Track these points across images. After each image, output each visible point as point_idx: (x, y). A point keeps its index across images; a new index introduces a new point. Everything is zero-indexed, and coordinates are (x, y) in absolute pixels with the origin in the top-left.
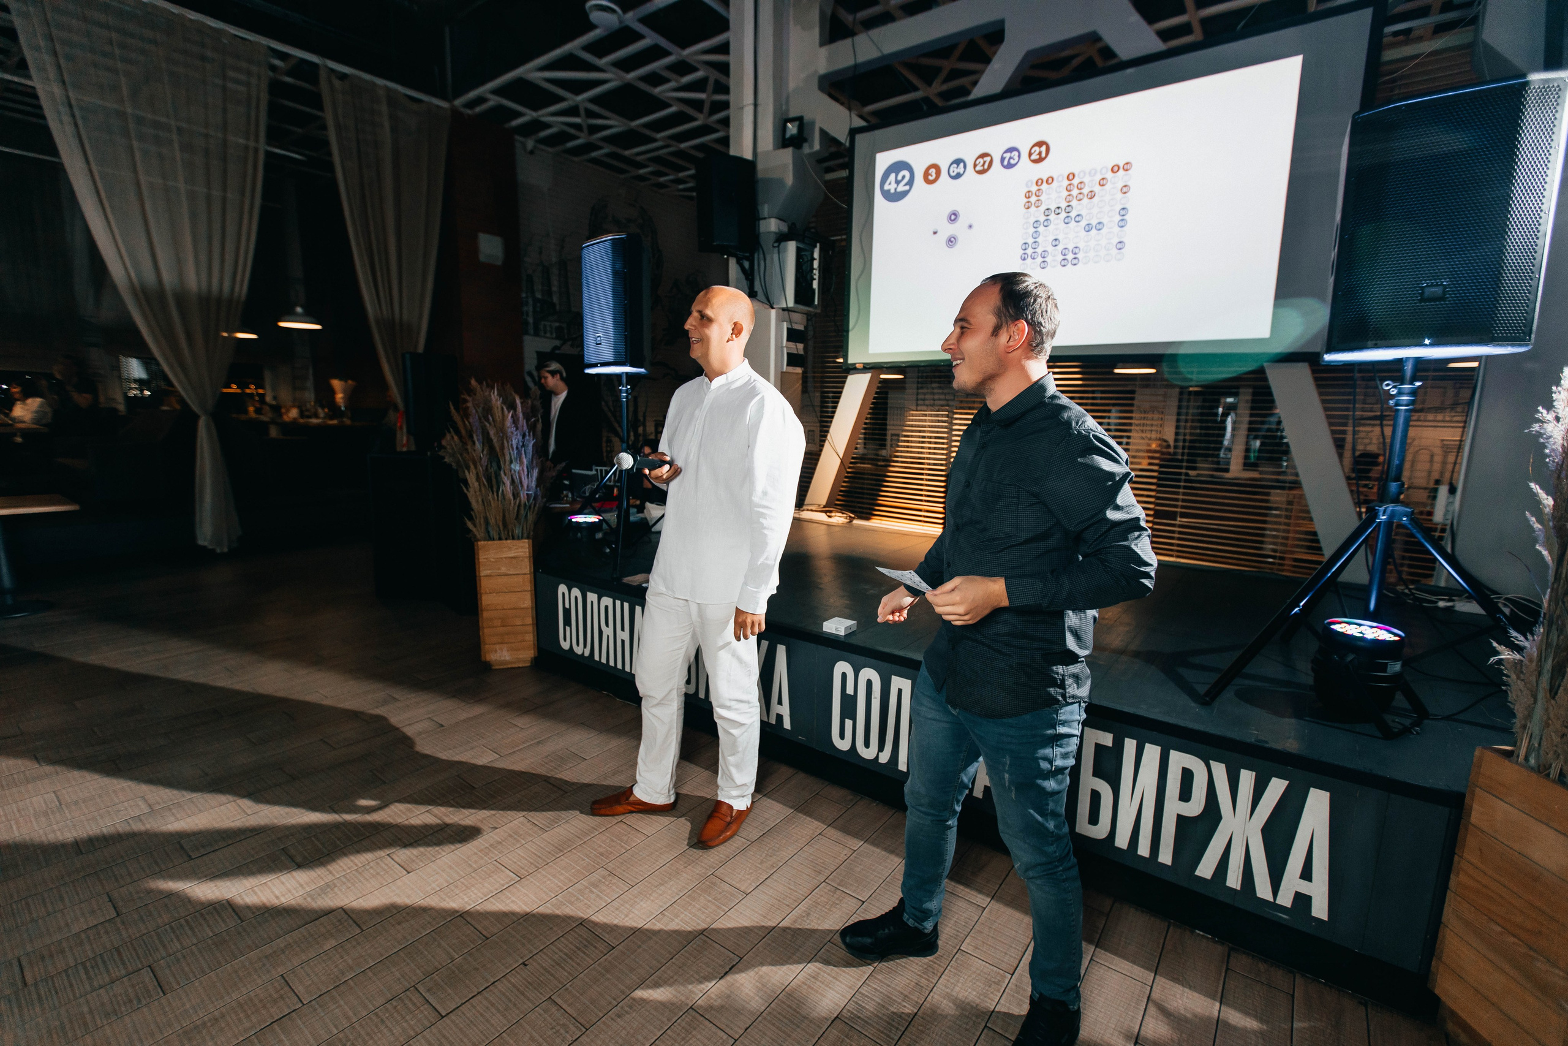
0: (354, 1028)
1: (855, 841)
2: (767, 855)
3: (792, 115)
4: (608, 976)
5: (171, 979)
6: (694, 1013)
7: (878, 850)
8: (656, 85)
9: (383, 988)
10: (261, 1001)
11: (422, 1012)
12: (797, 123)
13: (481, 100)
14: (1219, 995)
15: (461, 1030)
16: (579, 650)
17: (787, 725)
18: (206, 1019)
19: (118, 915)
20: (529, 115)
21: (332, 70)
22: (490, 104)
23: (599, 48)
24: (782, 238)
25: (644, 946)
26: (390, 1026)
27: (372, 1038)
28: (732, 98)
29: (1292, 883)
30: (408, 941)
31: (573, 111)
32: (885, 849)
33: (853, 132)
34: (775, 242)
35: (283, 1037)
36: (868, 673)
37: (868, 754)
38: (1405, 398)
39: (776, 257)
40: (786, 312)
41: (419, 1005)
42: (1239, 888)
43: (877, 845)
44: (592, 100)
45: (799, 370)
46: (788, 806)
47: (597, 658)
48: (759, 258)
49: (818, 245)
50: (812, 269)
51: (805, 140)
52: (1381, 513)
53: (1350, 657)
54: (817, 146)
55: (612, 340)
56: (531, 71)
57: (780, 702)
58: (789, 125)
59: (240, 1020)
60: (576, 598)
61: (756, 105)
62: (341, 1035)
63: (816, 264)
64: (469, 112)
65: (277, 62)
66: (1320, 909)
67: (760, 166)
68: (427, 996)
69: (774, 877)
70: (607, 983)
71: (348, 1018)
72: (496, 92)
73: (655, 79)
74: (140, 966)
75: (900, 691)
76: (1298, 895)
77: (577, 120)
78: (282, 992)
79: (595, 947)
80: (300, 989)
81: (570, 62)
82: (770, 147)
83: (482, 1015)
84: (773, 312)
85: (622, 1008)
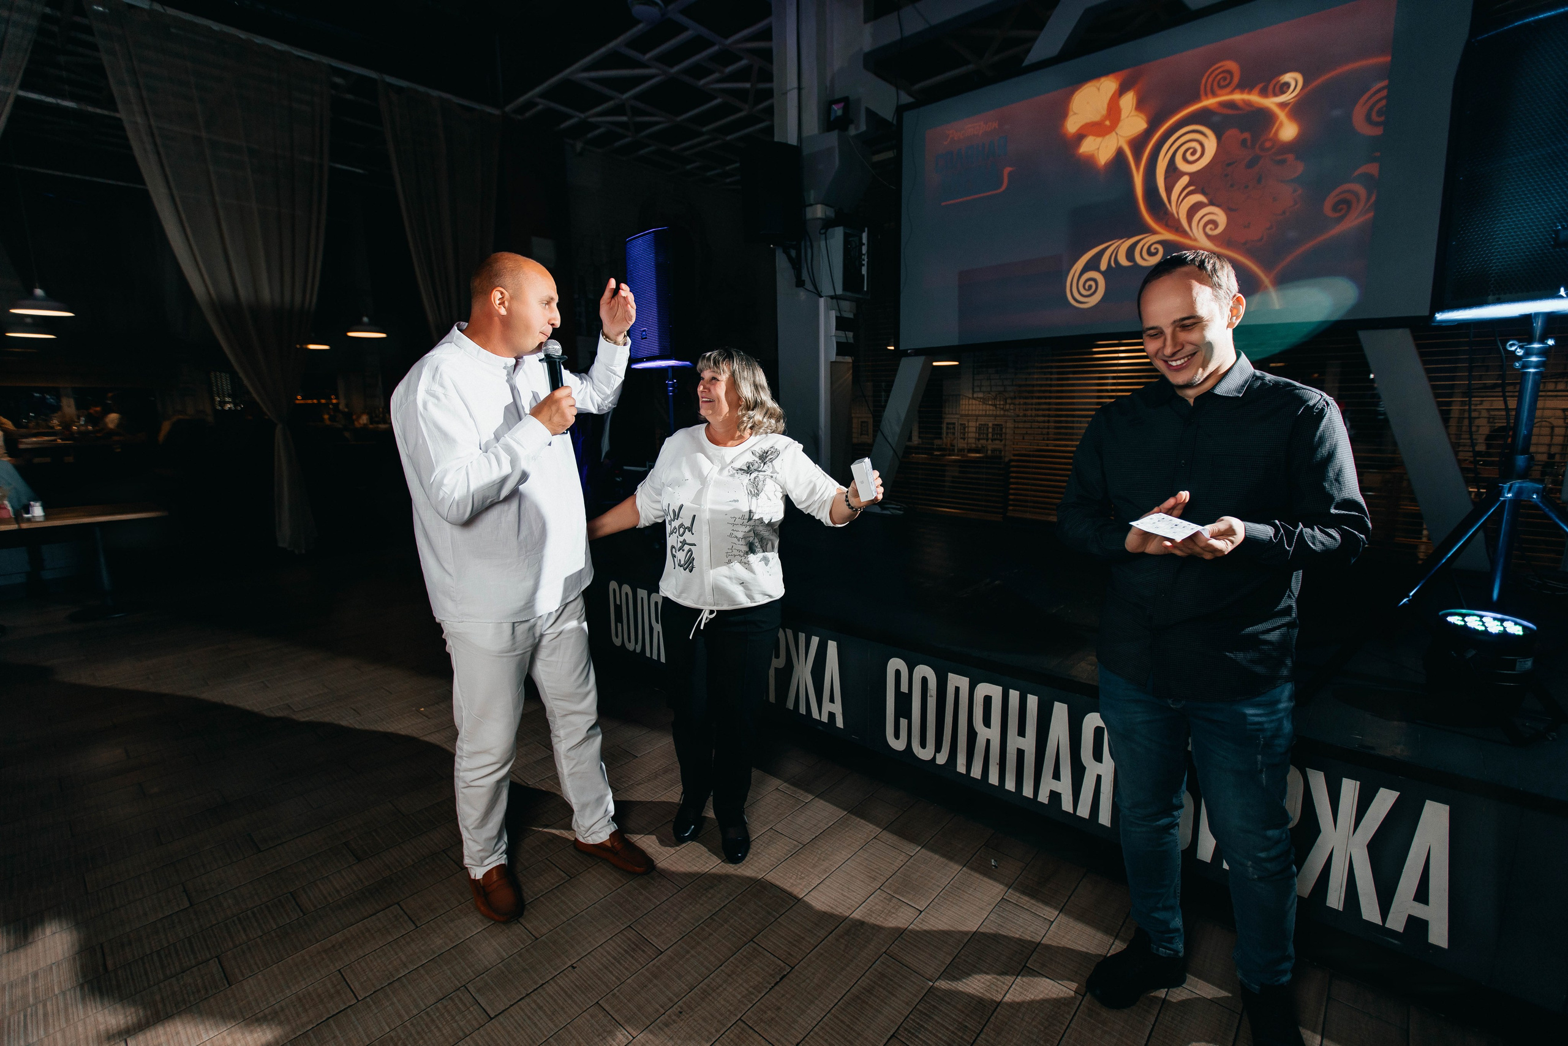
0: (405, 1027)
1: (912, 846)
2: (820, 859)
3: (836, 97)
4: (655, 981)
5: (236, 970)
6: (743, 1025)
7: (937, 857)
8: (700, 79)
9: (434, 986)
10: (319, 996)
11: (471, 1012)
12: (841, 105)
13: (530, 104)
14: (1320, 1028)
15: (508, 1033)
16: (631, 647)
17: (840, 723)
18: (267, 1011)
19: (191, 905)
20: (578, 117)
21: (390, 85)
22: (540, 107)
23: (642, 43)
24: (828, 224)
25: (693, 952)
26: (440, 1026)
27: (422, 1038)
28: (775, 85)
29: (1404, 905)
30: (460, 939)
31: (619, 110)
32: (944, 855)
33: (901, 110)
34: (821, 229)
35: (338, 1033)
36: (924, 671)
37: (924, 754)
38: (1534, 359)
39: (823, 243)
40: (835, 301)
41: (468, 1005)
42: (1341, 909)
43: (935, 851)
44: (636, 97)
45: (849, 359)
46: (841, 808)
47: (648, 654)
48: (805, 246)
49: (866, 229)
50: (861, 254)
51: (851, 122)
52: (1506, 491)
53: (1471, 653)
54: (863, 128)
55: (656, 334)
56: (577, 71)
57: (832, 700)
58: (835, 107)
59: (298, 1014)
60: (627, 594)
61: (800, 89)
62: (393, 1034)
63: (864, 249)
64: (519, 117)
65: (338, 80)
66: (1439, 935)
67: (806, 151)
68: (477, 996)
69: (827, 882)
70: (654, 990)
71: (400, 1016)
72: (542, 95)
73: (699, 71)
74: (209, 956)
75: (957, 689)
76: (1412, 920)
77: (624, 119)
78: (339, 987)
79: (643, 951)
80: (356, 986)
81: (615, 60)
82: (816, 131)
83: (529, 1018)
84: (822, 301)
85: (670, 1016)
